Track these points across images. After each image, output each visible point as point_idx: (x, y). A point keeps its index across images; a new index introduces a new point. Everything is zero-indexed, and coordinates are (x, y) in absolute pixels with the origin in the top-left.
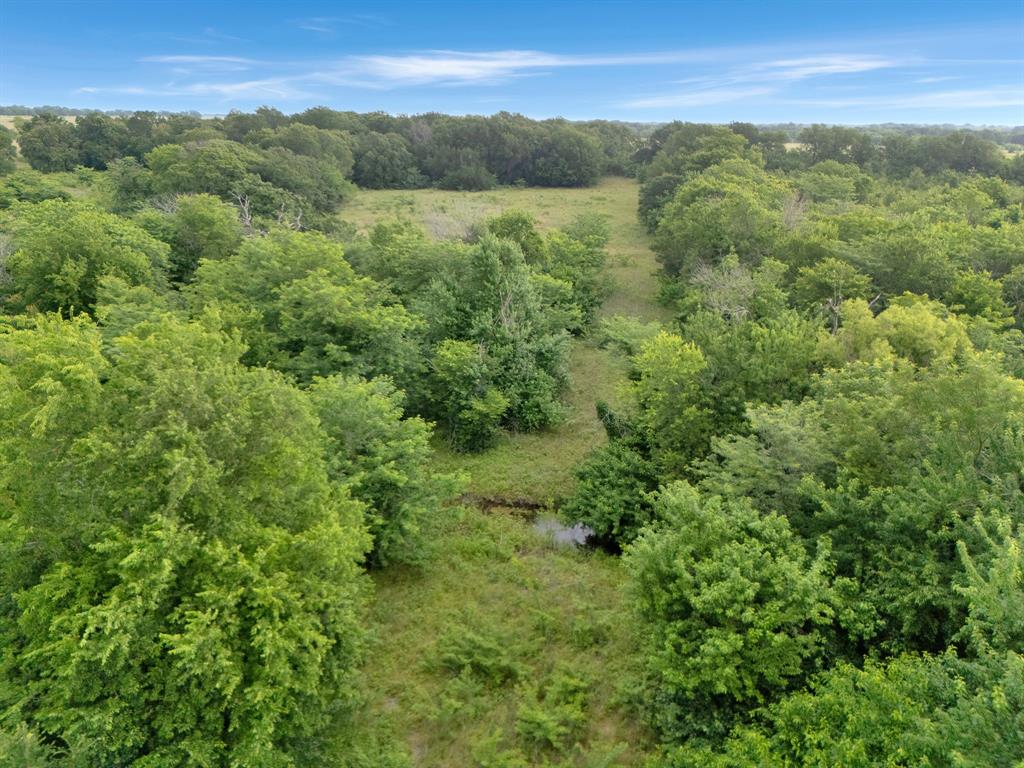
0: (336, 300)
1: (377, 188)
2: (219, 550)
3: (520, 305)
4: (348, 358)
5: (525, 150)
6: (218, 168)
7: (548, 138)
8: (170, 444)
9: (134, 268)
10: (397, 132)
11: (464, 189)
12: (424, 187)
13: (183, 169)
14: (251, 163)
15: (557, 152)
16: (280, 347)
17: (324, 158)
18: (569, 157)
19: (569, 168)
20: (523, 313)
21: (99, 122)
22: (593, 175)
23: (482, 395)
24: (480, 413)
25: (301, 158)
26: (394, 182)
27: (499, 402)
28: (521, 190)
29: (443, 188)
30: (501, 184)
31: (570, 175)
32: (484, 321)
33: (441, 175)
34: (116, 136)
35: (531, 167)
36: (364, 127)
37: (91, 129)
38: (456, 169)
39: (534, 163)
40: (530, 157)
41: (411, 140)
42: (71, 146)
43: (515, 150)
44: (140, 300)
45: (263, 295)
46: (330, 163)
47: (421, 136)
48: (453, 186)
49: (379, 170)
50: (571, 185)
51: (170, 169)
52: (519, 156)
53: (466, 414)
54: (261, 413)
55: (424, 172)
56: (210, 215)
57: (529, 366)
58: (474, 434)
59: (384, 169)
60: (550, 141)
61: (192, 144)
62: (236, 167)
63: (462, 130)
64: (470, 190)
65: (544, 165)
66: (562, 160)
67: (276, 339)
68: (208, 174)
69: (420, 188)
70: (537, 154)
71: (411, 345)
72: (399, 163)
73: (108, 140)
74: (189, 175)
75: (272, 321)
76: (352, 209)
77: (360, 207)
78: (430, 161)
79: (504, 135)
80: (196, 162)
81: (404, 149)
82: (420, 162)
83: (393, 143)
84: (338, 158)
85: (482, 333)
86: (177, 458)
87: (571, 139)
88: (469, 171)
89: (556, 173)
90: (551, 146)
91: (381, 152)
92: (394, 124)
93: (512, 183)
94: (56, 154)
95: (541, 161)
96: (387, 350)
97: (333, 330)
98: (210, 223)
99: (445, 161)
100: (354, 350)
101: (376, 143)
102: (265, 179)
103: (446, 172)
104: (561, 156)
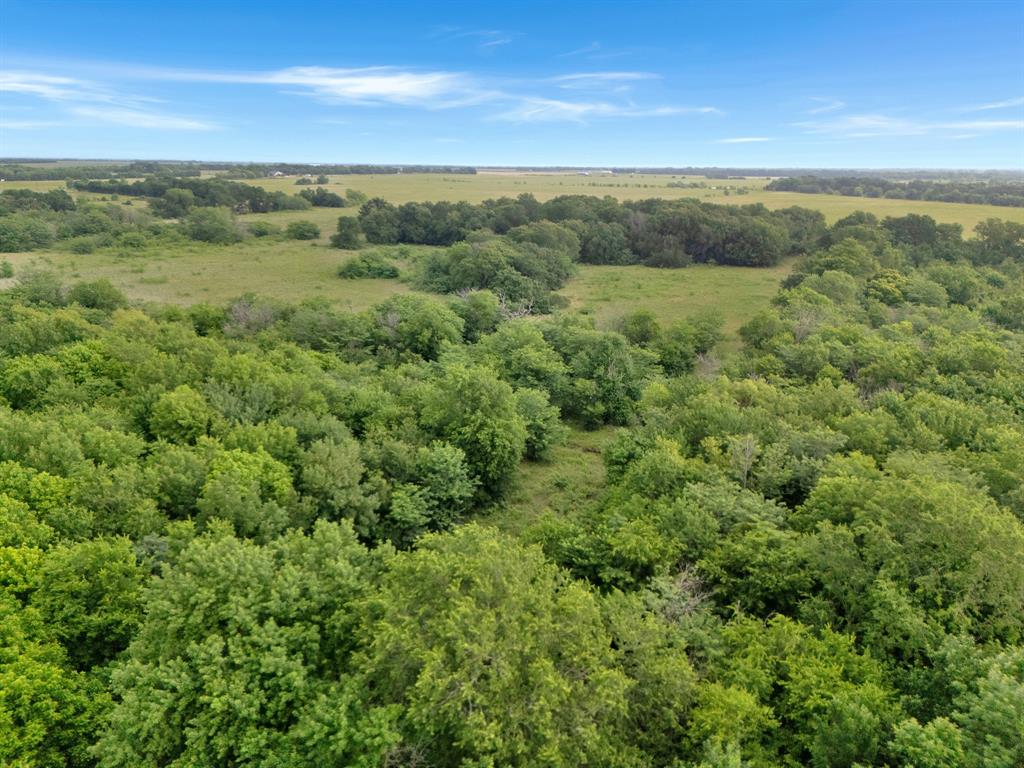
0: (533, 359)
1: (598, 264)
2: (488, 420)
3: (621, 365)
4: (536, 382)
5: (717, 237)
6: (490, 262)
7: (738, 229)
8: (481, 394)
9: (450, 333)
10: (618, 222)
11: (664, 266)
12: (634, 264)
13: (469, 262)
14: (510, 257)
15: (744, 238)
16: (511, 376)
17: (559, 247)
18: (754, 244)
19: (753, 252)
20: (622, 369)
21: (414, 209)
22: (774, 258)
23: (594, 405)
24: (591, 412)
25: (543, 250)
26: (612, 260)
27: (600, 408)
28: (710, 268)
29: (648, 265)
30: (696, 262)
31: (753, 258)
32: (601, 371)
33: (647, 255)
34: (423, 220)
35: (721, 250)
36: (595, 216)
37: (407, 214)
38: (660, 251)
39: (724, 248)
40: (721, 242)
41: (629, 228)
42: (393, 226)
43: (708, 238)
44: (456, 351)
45: (506, 351)
46: (563, 250)
47: (637, 225)
48: (656, 265)
49: (601, 251)
50: (753, 265)
51: (462, 262)
52: (711, 242)
53: (584, 412)
54: (501, 392)
55: (635, 252)
56: (484, 303)
57: (621, 394)
58: (588, 422)
59: (605, 250)
60: (739, 230)
61: (476, 244)
62: (500, 261)
63: (668, 221)
64: (668, 267)
65: (733, 249)
66: (748, 245)
67: (510, 373)
68: (484, 266)
69: (630, 264)
70: (726, 241)
71: (565, 380)
72: (616, 245)
73: (417, 222)
74: (474, 266)
75: (508, 364)
76: (576, 282)
77: (581, 282)
78: (640, 245)
79: (701, 226)
80: (478, 257)
81: (622, 235)
82: (633, 244)
83: (613, 231)
84: (569, 246)
85: (599, 376)
86: (483, 397)
87: (756, 230)
88: (669, 253)
89: (742, 255)
90: (741, 235)
91: (604, 238)
92: (617, 214)
93: (705, 262)
94: (384, 232)
95: (729, 246)
96: (553, 381)
97: (532, 370)
98: (484, 307)
99: (652, 244)
100: (540, 380)
101: (601, 230)
102: (517, 269)
103: (652, 253)
104: (747, 242)
